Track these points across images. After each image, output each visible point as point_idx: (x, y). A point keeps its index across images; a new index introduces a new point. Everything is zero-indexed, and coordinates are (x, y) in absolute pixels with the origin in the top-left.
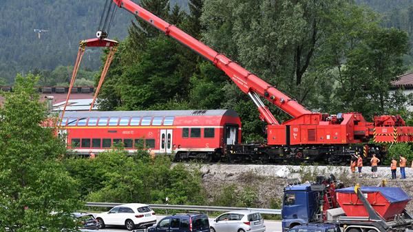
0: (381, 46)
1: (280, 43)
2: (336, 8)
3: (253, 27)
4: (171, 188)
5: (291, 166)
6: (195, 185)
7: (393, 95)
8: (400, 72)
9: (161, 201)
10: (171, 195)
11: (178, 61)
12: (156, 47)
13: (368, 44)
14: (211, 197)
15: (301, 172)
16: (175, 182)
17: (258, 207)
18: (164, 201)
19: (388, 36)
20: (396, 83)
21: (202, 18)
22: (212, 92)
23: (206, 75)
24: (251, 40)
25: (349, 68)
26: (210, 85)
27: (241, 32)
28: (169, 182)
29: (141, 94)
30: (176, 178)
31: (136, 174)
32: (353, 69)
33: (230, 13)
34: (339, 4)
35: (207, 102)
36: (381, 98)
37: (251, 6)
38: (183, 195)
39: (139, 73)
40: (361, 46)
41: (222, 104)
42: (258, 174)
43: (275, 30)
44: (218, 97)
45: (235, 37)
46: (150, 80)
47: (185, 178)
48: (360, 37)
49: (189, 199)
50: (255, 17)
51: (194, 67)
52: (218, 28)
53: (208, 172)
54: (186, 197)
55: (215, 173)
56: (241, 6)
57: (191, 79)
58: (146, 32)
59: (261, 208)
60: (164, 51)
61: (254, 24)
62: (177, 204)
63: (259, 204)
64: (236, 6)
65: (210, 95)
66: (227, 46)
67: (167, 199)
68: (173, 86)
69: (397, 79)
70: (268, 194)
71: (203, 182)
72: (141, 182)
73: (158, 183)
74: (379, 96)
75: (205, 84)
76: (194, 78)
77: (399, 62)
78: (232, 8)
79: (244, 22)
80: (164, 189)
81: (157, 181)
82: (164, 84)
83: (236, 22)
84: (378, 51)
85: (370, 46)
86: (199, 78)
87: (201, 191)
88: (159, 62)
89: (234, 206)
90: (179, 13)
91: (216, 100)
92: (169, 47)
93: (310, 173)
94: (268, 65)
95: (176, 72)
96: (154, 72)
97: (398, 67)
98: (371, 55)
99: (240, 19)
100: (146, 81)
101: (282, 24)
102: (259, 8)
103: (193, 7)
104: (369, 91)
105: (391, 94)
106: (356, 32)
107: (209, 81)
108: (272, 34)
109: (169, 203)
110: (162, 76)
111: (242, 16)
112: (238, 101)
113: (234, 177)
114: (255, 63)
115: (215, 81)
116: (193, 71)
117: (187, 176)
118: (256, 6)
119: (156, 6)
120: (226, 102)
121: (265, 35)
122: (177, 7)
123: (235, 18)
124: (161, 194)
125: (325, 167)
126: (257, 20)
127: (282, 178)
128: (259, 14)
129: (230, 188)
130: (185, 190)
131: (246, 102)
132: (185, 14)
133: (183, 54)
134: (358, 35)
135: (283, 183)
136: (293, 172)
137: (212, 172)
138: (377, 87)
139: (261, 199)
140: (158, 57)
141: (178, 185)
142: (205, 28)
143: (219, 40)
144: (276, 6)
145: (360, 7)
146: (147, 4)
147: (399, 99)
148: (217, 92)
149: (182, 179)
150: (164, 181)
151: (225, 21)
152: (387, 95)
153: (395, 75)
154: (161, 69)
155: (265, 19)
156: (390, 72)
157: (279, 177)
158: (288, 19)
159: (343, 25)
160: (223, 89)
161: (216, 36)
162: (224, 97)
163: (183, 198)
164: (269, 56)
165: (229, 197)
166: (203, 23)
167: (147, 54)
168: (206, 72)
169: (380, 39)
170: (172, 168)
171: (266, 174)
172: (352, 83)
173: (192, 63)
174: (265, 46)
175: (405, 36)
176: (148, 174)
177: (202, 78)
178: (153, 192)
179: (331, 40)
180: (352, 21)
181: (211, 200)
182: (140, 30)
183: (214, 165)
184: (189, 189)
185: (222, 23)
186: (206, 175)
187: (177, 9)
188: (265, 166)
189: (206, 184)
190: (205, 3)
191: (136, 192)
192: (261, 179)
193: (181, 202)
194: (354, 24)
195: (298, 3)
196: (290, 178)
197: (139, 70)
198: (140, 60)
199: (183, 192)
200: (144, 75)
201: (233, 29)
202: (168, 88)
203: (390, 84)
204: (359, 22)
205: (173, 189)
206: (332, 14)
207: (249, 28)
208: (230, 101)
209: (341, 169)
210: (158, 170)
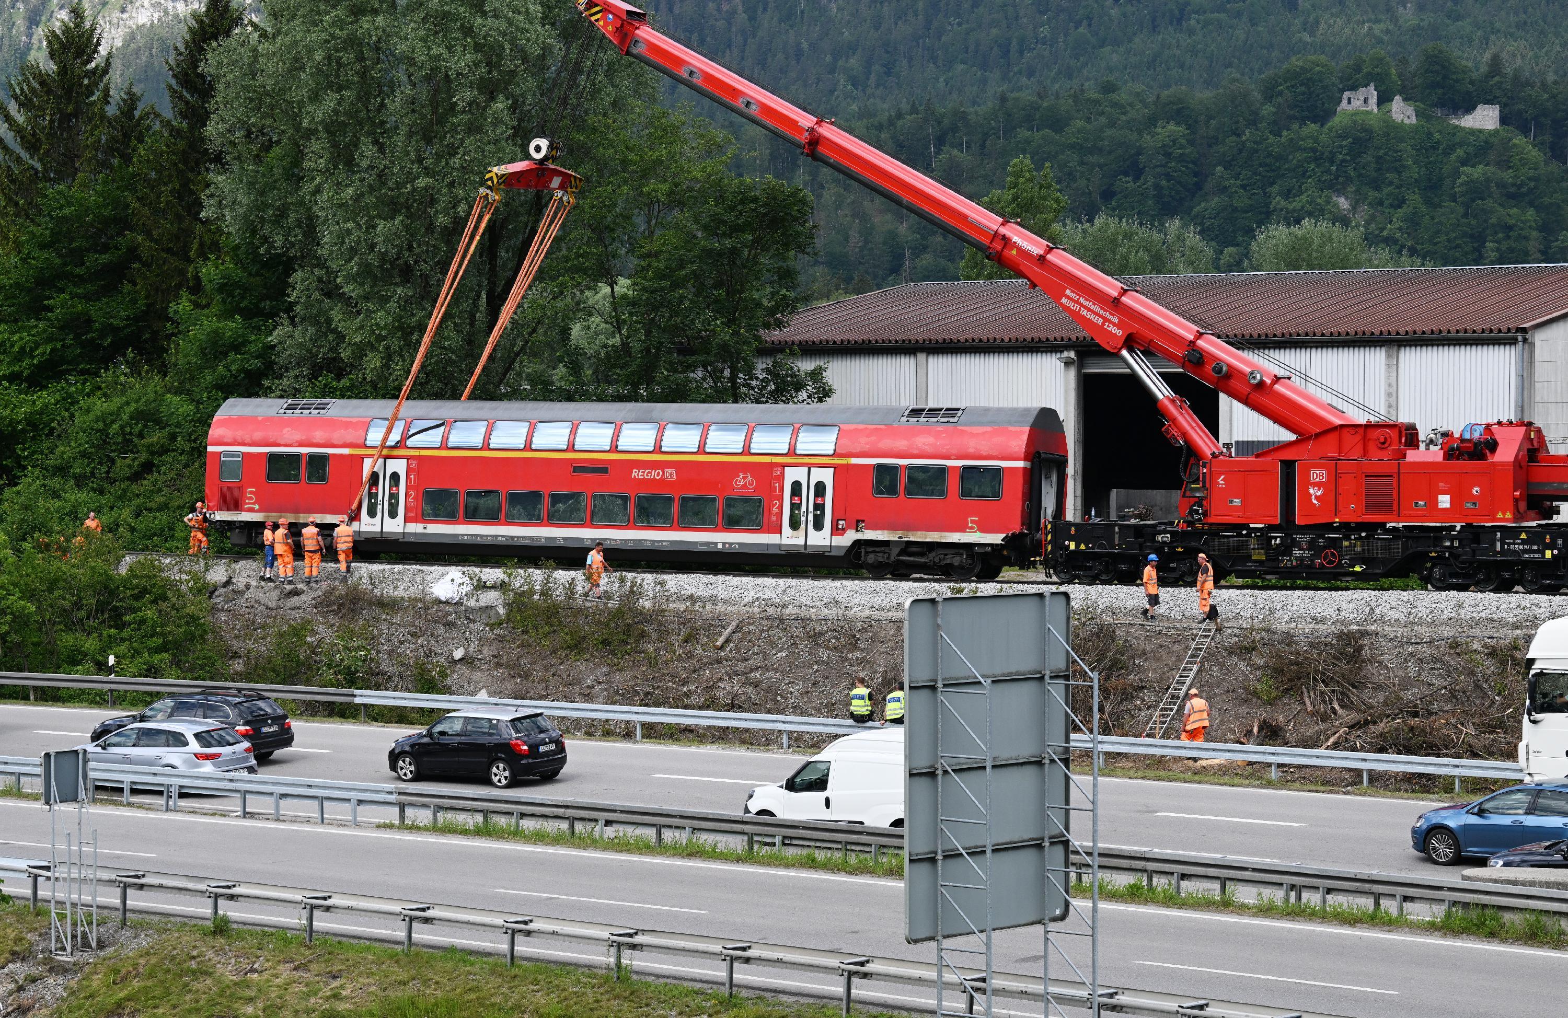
0: (736, 230)
1: (446, 211)
2: (605, 115)
3: (365, 163)
4: (121, 626)
5: (477, 570)
6: (194, 619)
7: (767, 370)
8: (787, 306)
9: (91, 666)
10: (123, 648)
11: (133, 253)
12: (67, 211)
13: (697, 221)
14: (236, 656)
15: (502, 586)
16: (134, 610)
17: (378, 687)
18: (102, 667)
19: (755, 200)
20: (776, 335)
21: (212, 129)
22: (236, 347)
23: (219, 297)
24: (357, 198)
25: (644, 289)
26: (233, 326)
27: (328, 173)
28: (115, 609)
29: (22, 348)
30: (137, 598)
31: (15, 585)
32: (654, 292)
33: (295, 120)
34: (614, 104)
35: (223, 378)
36: (733, 379)
37: (359, 98)
38: (158, 650)
39: (18, 285)
40: (678, 227)
41: (266, 383)
42: (377, 592)
43: (428, 172)
44: (256, 363)
45: (309, 187)
46: (50, 309)
47: (165, 598)
48: (676, 200)
49: (177, 662)
50: (369, 134)
51: (183, 272)
52: (258, 159)
53: (228, 583)
54: (166, 655)
55: (248, 586)
56: (330, 100)
57: (173, 306)
58: (39, 166)
59: (386, 690)
60: (92, 225)
61: (367, 151)
62: (140, 675)
63: (380, 679)
64: (315, 97)
65: (232, 355)
66: (283, 212)
67: (111, 660)
68: (118, 329)
69: (780, 325)
70: (407, 650)
71: (213, 610)
72: (33, 609)
73: (82, 614)
74: (727, 373)
75: (216, 324)
76: (182, 305)
77: (787, 276)
78: (301, 104)
79: (335, 145)
80: (96, 629)
81: (78, 605)
82: (89, 321)
83: (315, 146)
84: (728, 242)
85: (705, 228)
86: (197, 305)
87: (209, 637)
88: (77, 256)
89: (308, 682)
90: (137, 114)
91: (248, 373)
92: (106, 212)
93: (532, 592)
94: (406, 273)
95: (127, 287)
96: (61, 284)
97: (784, 291)
98: (708, 253)
99: (322, 134)
100: (37, 309)
101: (452, 155)
102: (382, 105)
103: (181, 98)
104: (701, 358)
105: (761, 367)
106: (666, 187)
107: (227, 315)
108: (421, 183)
109: (117, 674)
110: (87, 298)
111: (333, 128)
112: (314, 376)
113: (303, 597)
114: (368, 265)
115: (247, 314)
116: (179, 287)
117: (169, 594)
118: (375, 102)
119: (69, 91)
120: (280, 377)
121: (399, 186)
122: (129, 93)
123: (310, 133)
124: (91, 644)
125: (571, 574)
126: (376, 142)
127: (447, 602)
128: (383, 123)
129: (297, 632)
130: (164, 635)
131: (338, 378)
132: (157, 115)
133: (148, 233)
134: (670, 193)
135: (452, 618)
136: (481, 586)
137: (240, 582)
138: (724, 346)
139: (386, 666)
140: (72, 240)
141: (143, 621)
142: (218, 159)
143: (262, 193)
144: (434, 103)
145: (675, 117)
146: (42, 83)
147: (784, 382)
148: (253, 348)
149: (155, 602)
150: (101, 608)
151: (278, 142)
152: (749, 371)
153: (772, 312)
154: (81, 277)
155: (399, 140)
156: (759, 305)
157: (439, 602)
158: (470, 142)
159: (624, 163)
160: (272, 339)
161: (252, 184)
162: (273, 363)
163: (156, 658)
164: (410, 248)
165: (290, 656)
166: (213, 147)
167: (42, 229)
168: (221, 288)
169: (732, 208)
170: (123, 571)
171: (400, 592)
172: (648, 333)
173: (175, 262)
174: (399, 219)
175: (803, 202)
176: (52, 584)
177: (207, 306)
178: (67, 640)
179: (592, 207)
180: (652, 155)
181: (238, 666)
182: (18, 160)
183: (243, 563)
184: (176, 631)
185: (268, 147)
186: (222, 591)
187: (132, 100)
188: (398, 568)
189: (223, 617)
190: (221, 87)
191: (15, 638)
192: (389, 605)
193: (152, 671)
194: (659, 162)
195: (501, 97)
196: (472, 603)
197: (14, 277)
198: (18, 247)
199: (155, 642)
200: (30, 290)
201: (306, 164)
202: (102, 334)
203: (758, 338)
204: (672, 157)
205: (127, 632)
206: (595, 130)
207: (350, 164)
208: (291, 374)
209: (622, 580)
210: (82, 575)
